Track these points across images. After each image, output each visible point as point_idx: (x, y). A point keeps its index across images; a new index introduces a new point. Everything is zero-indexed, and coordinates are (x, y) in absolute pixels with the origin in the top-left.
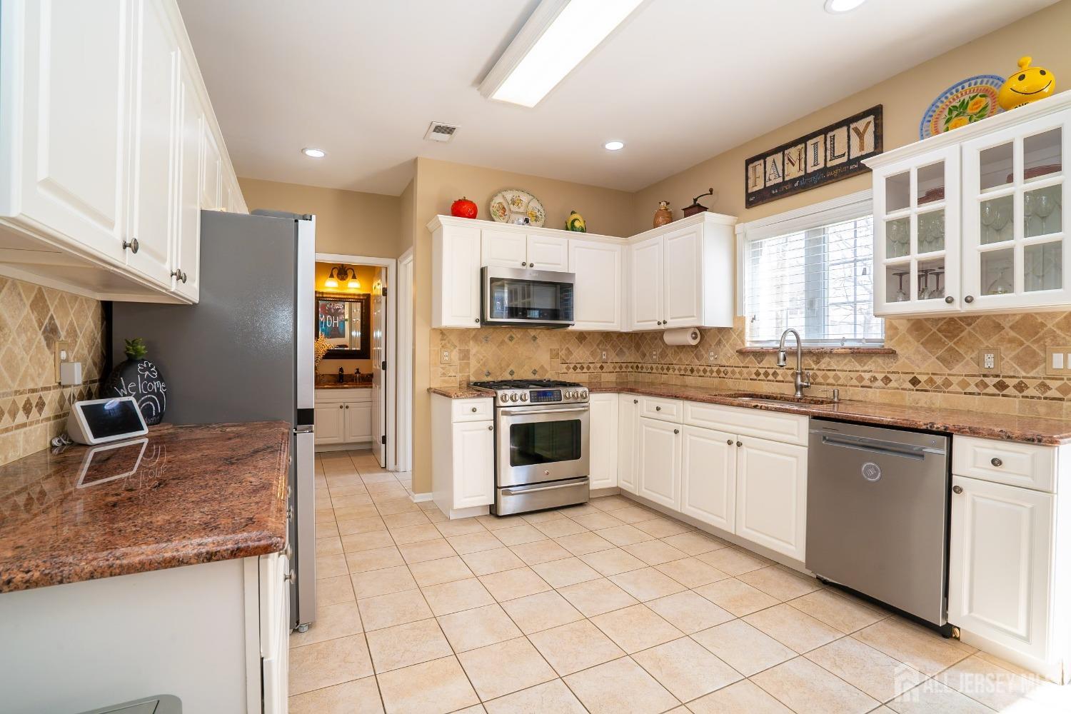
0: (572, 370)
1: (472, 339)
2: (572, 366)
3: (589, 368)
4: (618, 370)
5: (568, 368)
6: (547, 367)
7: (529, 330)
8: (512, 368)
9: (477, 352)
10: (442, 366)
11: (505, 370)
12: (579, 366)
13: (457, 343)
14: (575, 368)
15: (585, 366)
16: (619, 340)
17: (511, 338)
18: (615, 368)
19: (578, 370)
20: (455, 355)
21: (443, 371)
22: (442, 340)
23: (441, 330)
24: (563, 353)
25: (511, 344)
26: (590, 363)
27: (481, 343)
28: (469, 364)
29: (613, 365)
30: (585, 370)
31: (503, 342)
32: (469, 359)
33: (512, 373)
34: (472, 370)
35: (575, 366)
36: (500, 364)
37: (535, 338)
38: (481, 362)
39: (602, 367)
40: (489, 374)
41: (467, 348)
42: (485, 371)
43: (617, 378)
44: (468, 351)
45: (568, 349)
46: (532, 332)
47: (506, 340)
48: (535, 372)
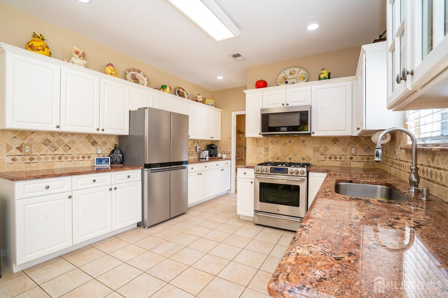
0: (328, 159)
1: (270, 142)
2: (328, 156)
3: (340, 158)
4: (365, 160)
5: (325, 158)
6: (311, 156)
7: (300, 137)
8: (290, 156)
9: (273, 148)
10: (257, 154)
11: (286, 157)
12: (333, 157)
13: (263, 144)
14: (330, 158)
15: (338, 157)
16: (366, 141)
17: (290, 142)
18: (363, 159)
19: (333, 159)
20: (262, 150)
21: (257, 156)
22: (257, 143)
23: (256, 139)
24: (322, 149)
25: (290, 144)
26: (341, 155)
27: (274, 144)
28: (268, 154)
29: (361, 157)
30: (338, 159)
31: (285, 144)
32: (268, 151)
33: (290, 159)
34: (270, 156)
35: (330, 157)
36: (284, 154)
37: (304, 141)
38: (274, 153)
39: (351, 158)
40: (278, 159)
41: (268, 146)
42: (276, 157)
43: (364, 166)
44: (268, 148)
45: (325, 147)
46: (302, 138)
47: (287, 142)
48: (303, 159)
